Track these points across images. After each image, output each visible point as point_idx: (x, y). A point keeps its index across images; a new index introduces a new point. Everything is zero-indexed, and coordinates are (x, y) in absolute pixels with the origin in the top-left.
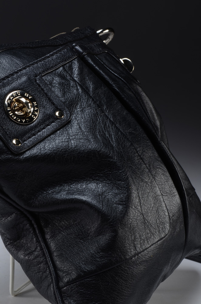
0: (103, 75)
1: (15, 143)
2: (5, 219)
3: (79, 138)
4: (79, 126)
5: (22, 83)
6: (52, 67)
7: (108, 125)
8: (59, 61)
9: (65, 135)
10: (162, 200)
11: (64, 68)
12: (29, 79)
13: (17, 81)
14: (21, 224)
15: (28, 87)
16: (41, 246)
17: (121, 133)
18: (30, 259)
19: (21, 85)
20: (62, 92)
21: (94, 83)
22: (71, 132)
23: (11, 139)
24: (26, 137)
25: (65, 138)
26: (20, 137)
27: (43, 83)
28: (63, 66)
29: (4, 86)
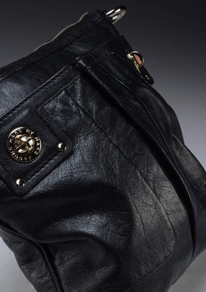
0: (108, 90)
1: (19, 184)
2: (16, 246)
3: (82, 171)
4: (82, 156)
5: (24, 118)
6: (54, 93)
7: (112, 150)
8: (61, 85)
9: (68, 169)
10: (167, 219)
11: (66, 92)
12: (30, 112)
13: (18, 117)
14: (31, 250)
15: (29, 121)
16: (51, 273)
17: (125, 157)
18: (41, 284)
19: (22, 120)
20: (65, 121)
21: (97, 104)
22: (74, 164)
23: (15, 180)
24: (30, 175)
25: (68, 172)
26: (23, 177)
27: (45, 114)
28: (65, 89)
29: (6, 125)
